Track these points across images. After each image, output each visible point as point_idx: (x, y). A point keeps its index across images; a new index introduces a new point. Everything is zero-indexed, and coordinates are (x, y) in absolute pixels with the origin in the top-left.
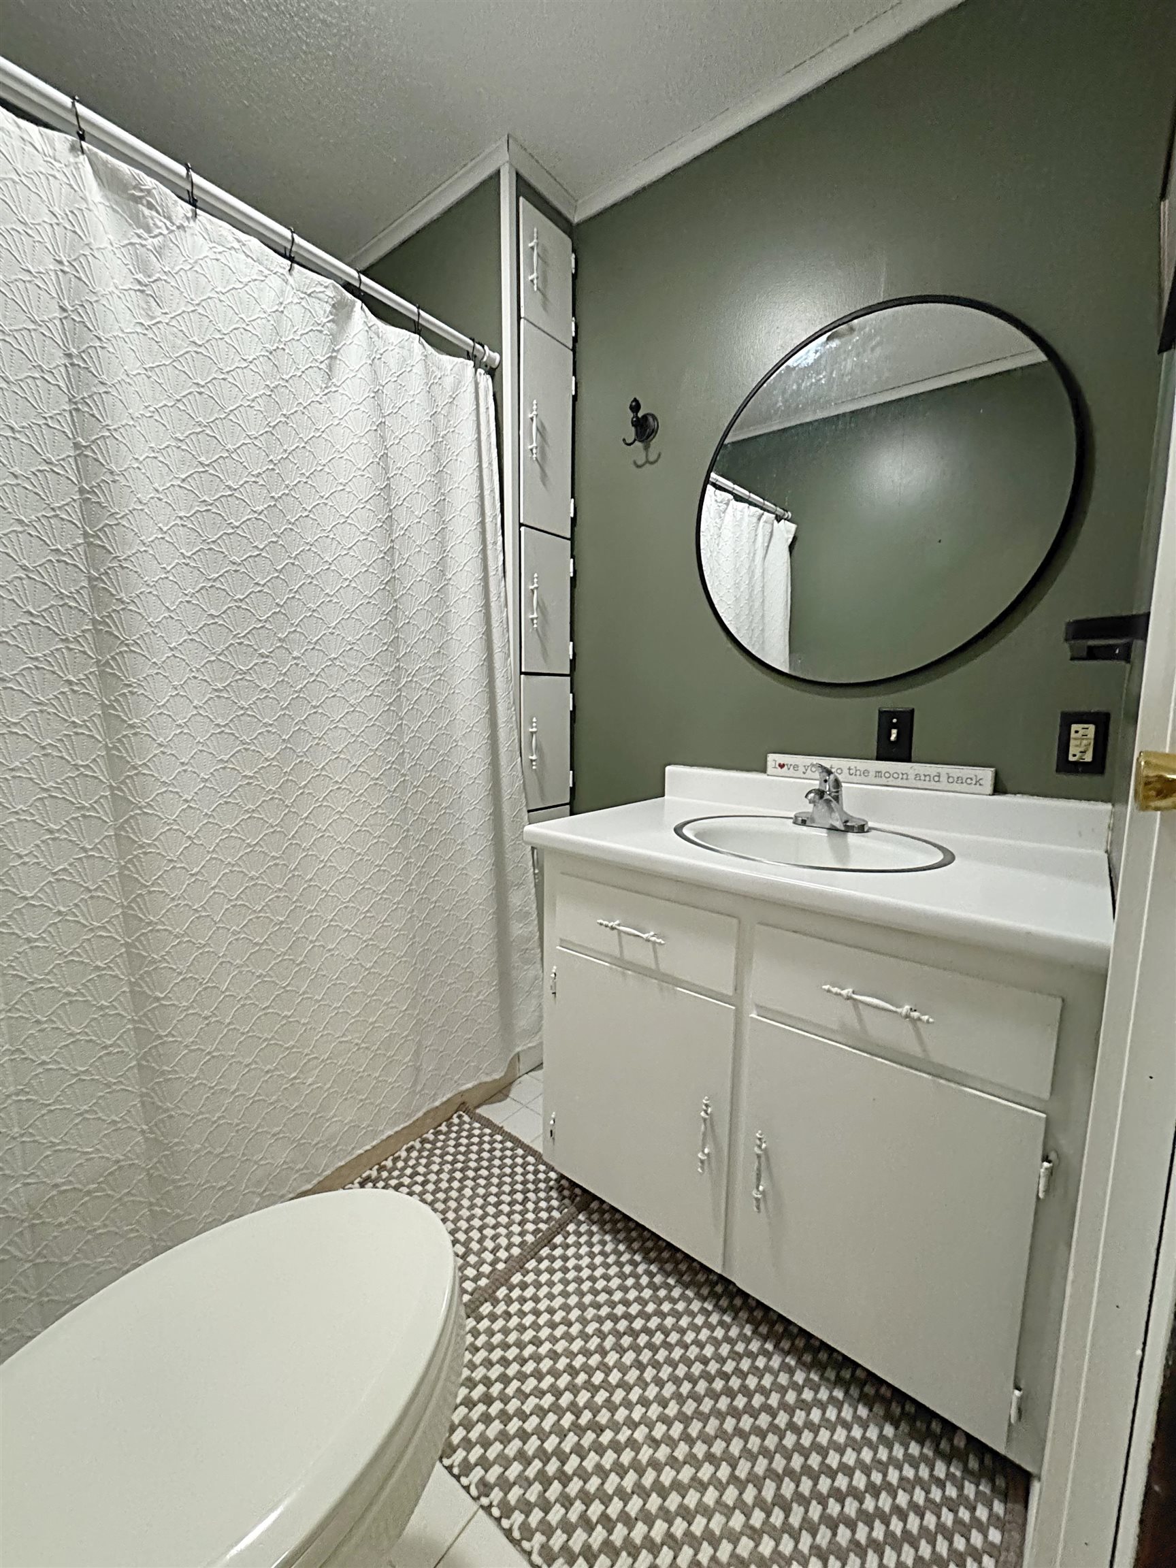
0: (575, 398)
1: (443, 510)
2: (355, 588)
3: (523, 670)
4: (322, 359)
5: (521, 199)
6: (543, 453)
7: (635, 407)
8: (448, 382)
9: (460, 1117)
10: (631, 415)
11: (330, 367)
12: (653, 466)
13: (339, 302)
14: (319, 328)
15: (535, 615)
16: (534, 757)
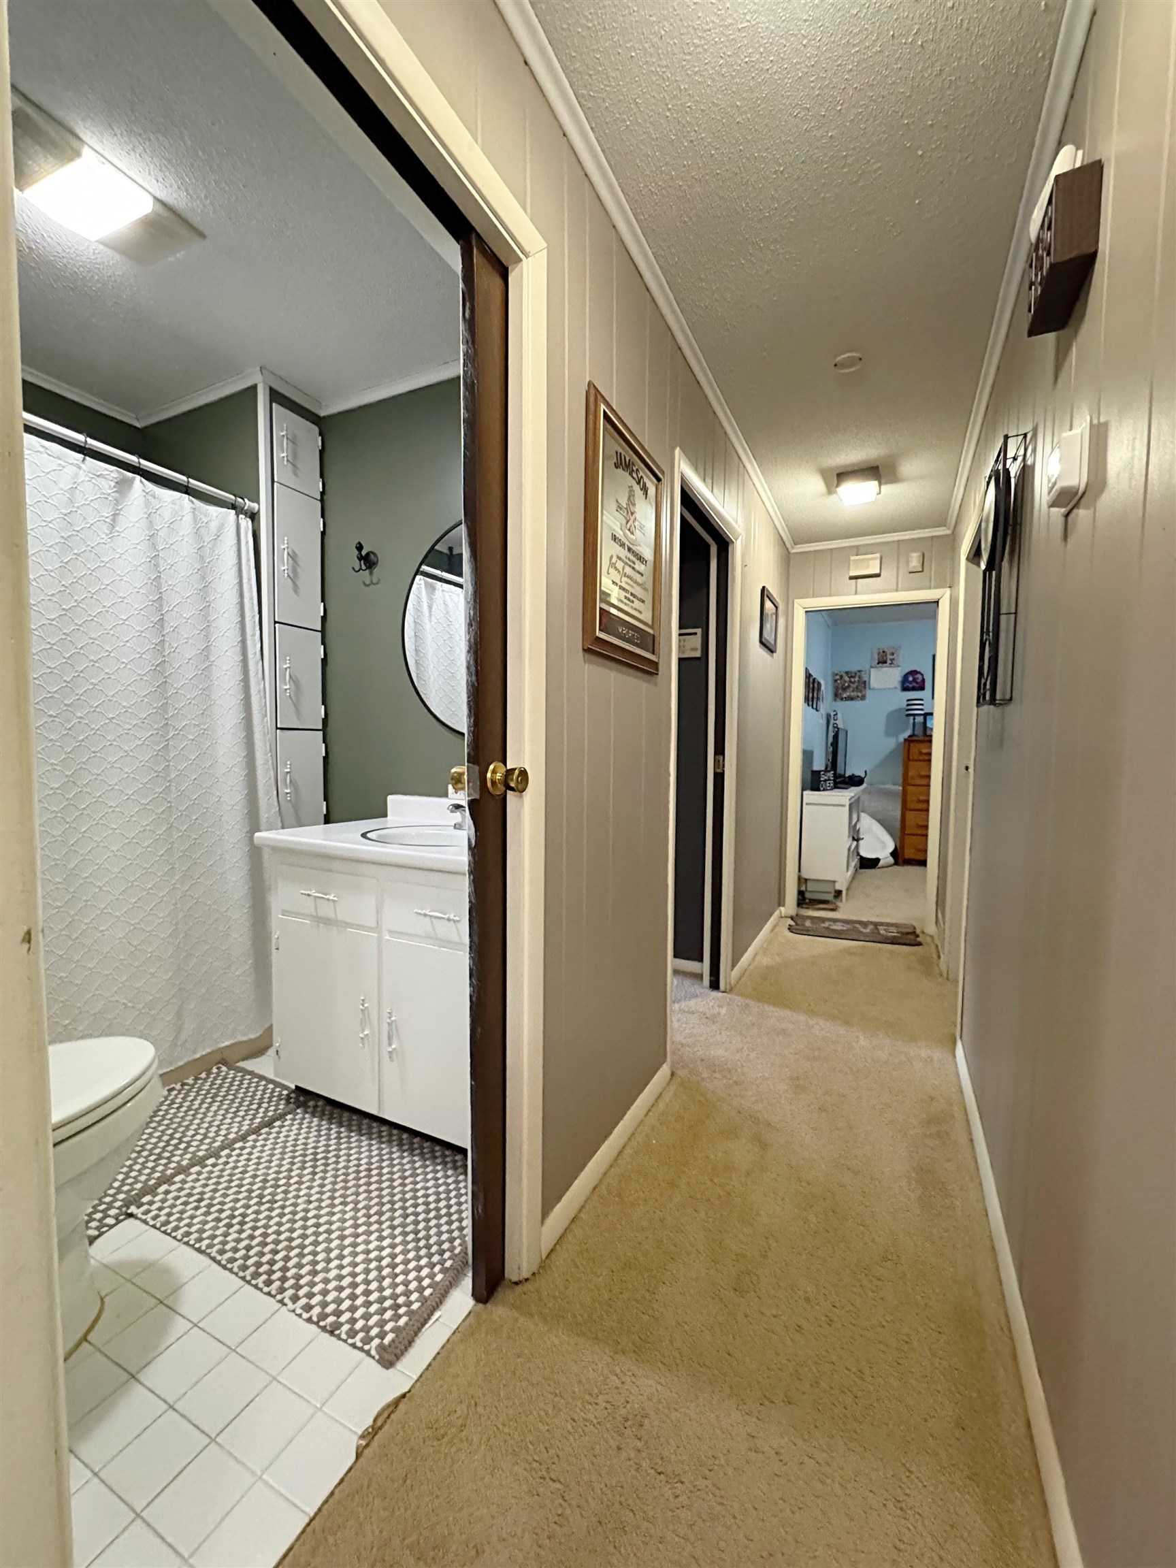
0: (323, 533)
1: (208, 614)
2: (130, 669)
3: (279, 726)
4: (107, 515)
5: (274, 405)
6: (295, 571)
7: (360, 547)
8: (213, 526)
9: (218, 1068)
10: (356, 552)
11: (114, 520)
12: (377, 586)
13: (122, 480)
14: (106, 496)
15: (288, 687)
16: (288, 791)
